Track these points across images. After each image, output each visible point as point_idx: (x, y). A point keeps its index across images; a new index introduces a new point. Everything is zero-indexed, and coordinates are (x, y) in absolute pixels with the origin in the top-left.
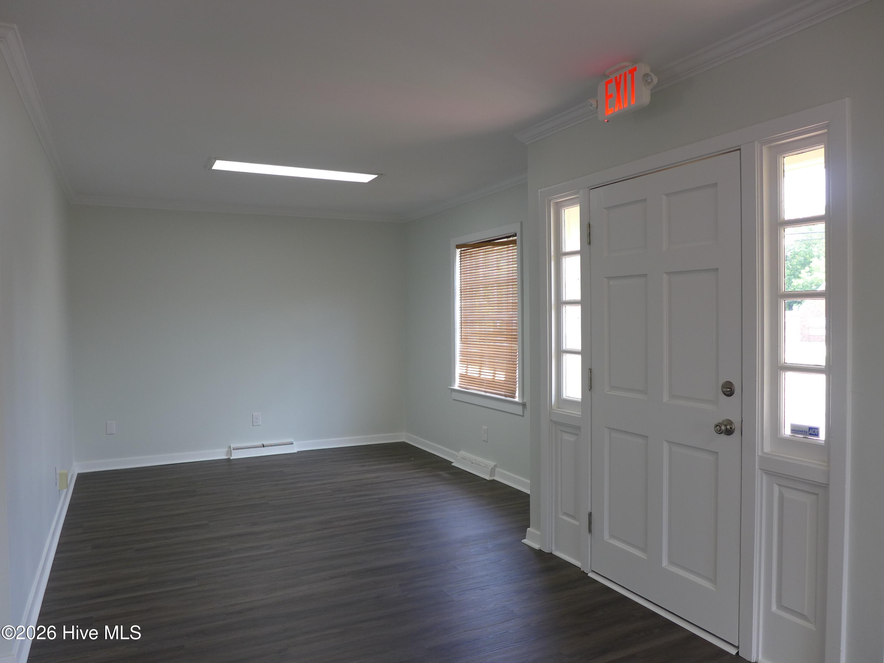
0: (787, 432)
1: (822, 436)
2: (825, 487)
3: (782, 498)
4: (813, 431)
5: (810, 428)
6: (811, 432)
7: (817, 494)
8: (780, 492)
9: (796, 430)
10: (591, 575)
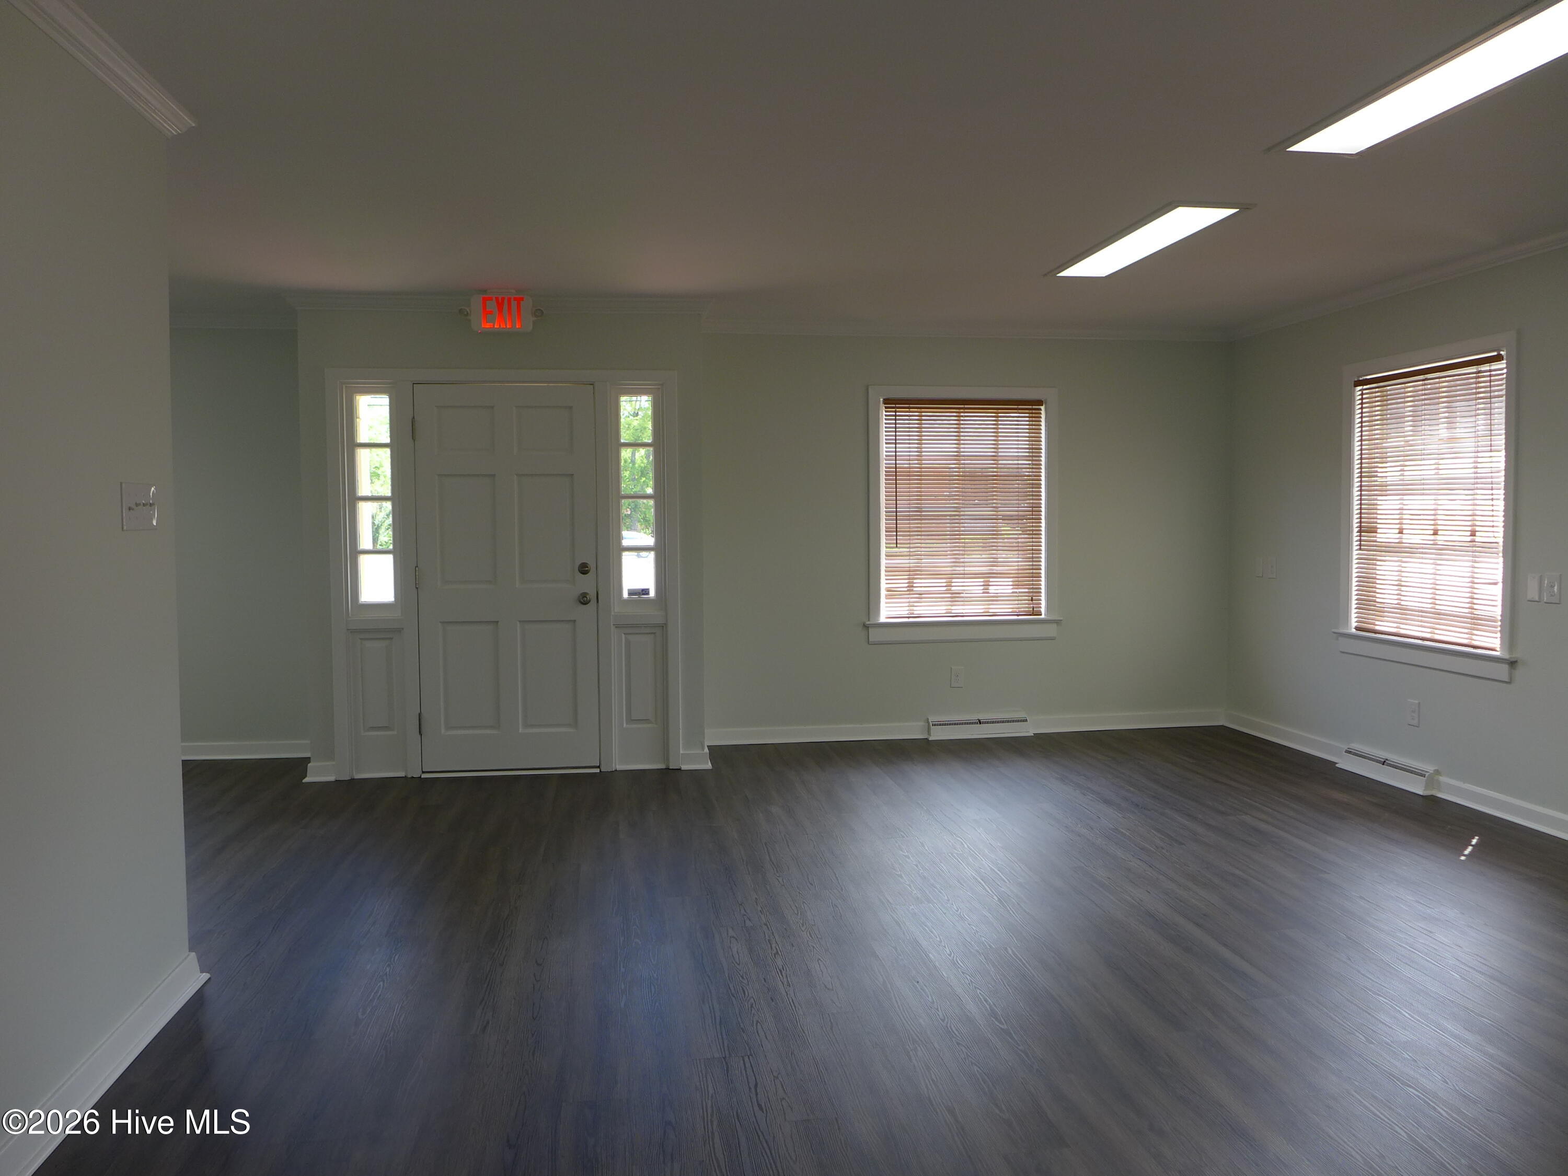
0: (625, 595)
1: (652, 594)
2: (663, 627)
3: (628, 643)
4: (645, 592)
5: (643, 590)
6: (644, 592)
7: (654, 633)
8: (626, 638)
9: (631, 593)
10: (424, 776)
